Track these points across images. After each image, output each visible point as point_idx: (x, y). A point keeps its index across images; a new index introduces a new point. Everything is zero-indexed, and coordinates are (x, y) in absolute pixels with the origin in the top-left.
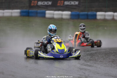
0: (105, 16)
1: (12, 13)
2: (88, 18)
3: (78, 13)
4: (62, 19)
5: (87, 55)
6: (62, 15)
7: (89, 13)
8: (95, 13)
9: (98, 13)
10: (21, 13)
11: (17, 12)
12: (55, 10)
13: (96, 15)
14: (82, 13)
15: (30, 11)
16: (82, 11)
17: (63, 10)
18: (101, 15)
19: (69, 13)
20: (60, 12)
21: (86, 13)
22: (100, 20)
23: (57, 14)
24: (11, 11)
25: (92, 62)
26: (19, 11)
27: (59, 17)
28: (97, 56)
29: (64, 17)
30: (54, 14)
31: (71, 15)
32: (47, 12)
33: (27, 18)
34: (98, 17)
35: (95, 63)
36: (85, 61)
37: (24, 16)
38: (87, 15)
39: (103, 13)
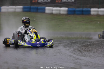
0: (98, 11)
1: (15, 9)
2: (83, 14)
3: (74, 9)
4: (60, 15)
5: (82, 47)
6: (60, 11)
7: (84, 9)
8: (89, 9)
9: (92, 9)
10: (23, 9)
11: (20, 8)
12: (54, 7)
13: (90, 11)
14: (77, 9)
15: (32, 7)
16: (78, 7)
17: (61, 7)
18: (95, 11)
19: (66, 9)
20: (58, 8)
21: (81, 9)
22: (94, 15)
23: (55, 10)
24: (14, 7)
25: (86, 52)
26: (21, 7)
27: (58, 12)
28: (91, 47)
29: (62, 12)
30: (52, 10)
31: (68, 11)
32: (47, 8)
33: (29, 13)
34: (92, 13)
35: (89, 54)
36: (80, 51)
37: (26, 11)
38: (82, 11)
39: (96, 9)
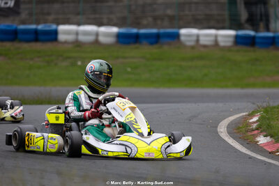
0: (77, 33)
8: (54, 27)
13: (56, 33)
14: (22, 27)
16: (23, 23)
22: (66, 42)
34: (61, 37)
39: (73, 28)
